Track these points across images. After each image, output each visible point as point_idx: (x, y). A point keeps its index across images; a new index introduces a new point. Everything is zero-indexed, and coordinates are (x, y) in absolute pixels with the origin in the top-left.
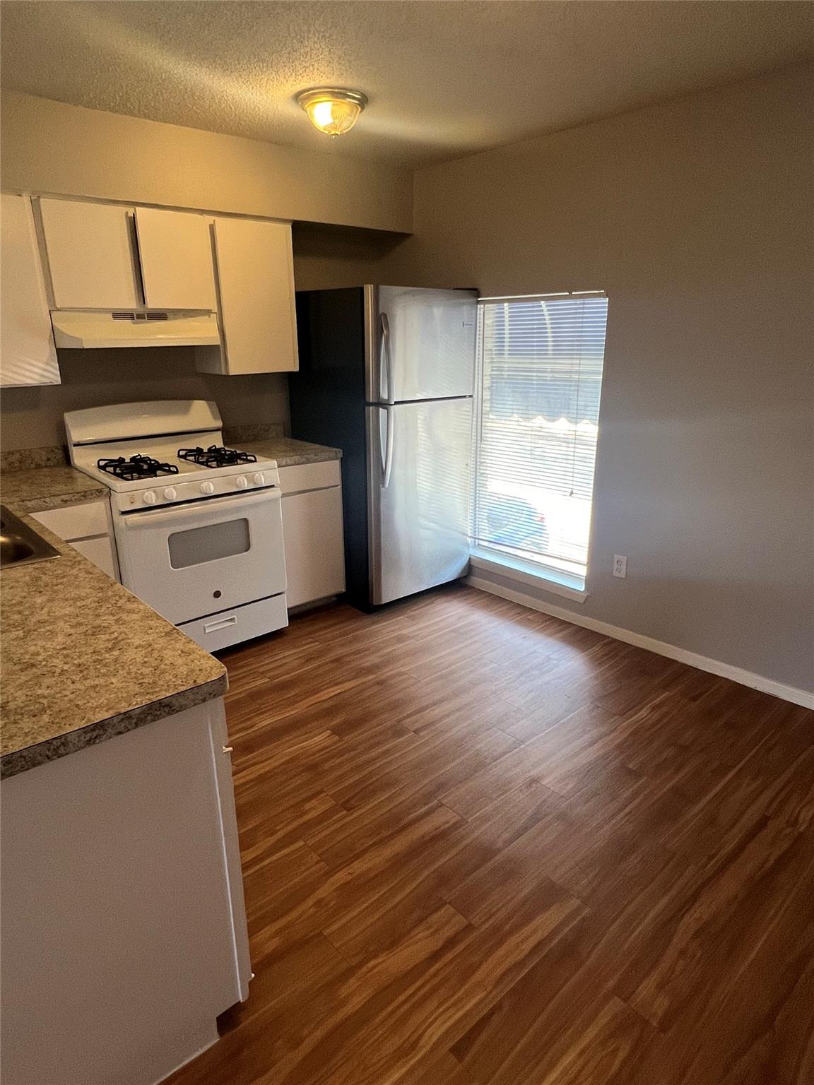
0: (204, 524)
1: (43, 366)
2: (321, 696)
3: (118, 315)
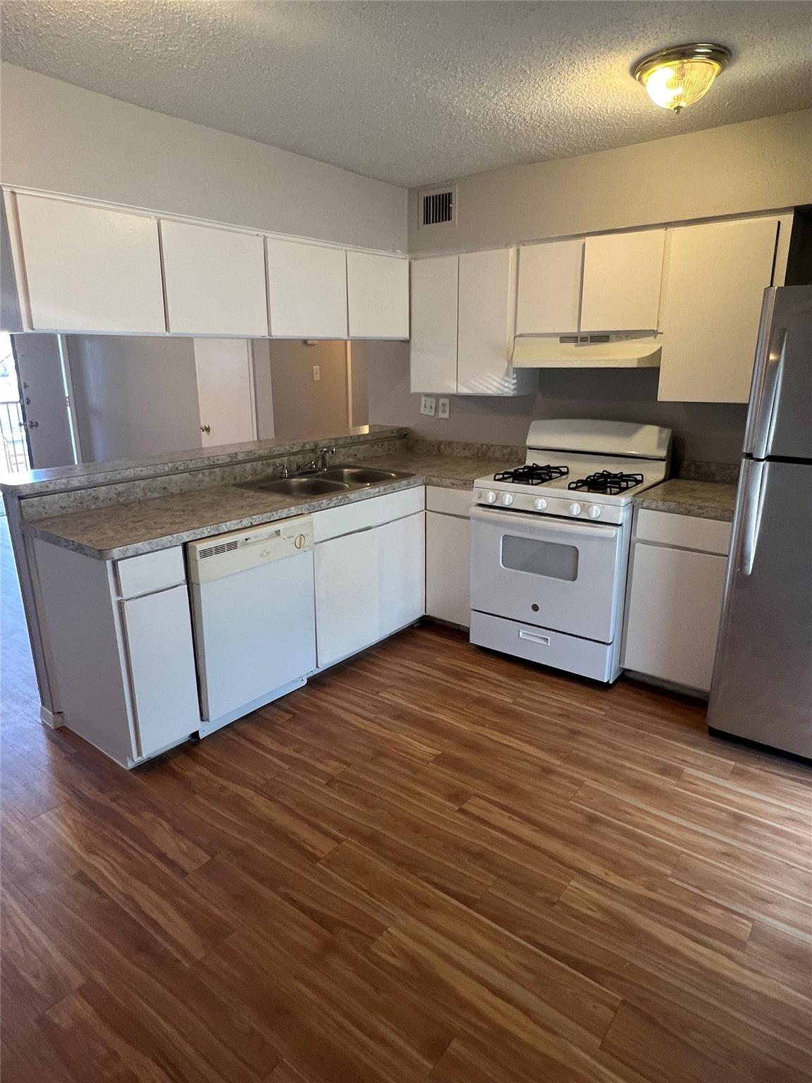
0: (532, 537)
1: (499, 380)
2: (493, 734)
3: (565, 338)
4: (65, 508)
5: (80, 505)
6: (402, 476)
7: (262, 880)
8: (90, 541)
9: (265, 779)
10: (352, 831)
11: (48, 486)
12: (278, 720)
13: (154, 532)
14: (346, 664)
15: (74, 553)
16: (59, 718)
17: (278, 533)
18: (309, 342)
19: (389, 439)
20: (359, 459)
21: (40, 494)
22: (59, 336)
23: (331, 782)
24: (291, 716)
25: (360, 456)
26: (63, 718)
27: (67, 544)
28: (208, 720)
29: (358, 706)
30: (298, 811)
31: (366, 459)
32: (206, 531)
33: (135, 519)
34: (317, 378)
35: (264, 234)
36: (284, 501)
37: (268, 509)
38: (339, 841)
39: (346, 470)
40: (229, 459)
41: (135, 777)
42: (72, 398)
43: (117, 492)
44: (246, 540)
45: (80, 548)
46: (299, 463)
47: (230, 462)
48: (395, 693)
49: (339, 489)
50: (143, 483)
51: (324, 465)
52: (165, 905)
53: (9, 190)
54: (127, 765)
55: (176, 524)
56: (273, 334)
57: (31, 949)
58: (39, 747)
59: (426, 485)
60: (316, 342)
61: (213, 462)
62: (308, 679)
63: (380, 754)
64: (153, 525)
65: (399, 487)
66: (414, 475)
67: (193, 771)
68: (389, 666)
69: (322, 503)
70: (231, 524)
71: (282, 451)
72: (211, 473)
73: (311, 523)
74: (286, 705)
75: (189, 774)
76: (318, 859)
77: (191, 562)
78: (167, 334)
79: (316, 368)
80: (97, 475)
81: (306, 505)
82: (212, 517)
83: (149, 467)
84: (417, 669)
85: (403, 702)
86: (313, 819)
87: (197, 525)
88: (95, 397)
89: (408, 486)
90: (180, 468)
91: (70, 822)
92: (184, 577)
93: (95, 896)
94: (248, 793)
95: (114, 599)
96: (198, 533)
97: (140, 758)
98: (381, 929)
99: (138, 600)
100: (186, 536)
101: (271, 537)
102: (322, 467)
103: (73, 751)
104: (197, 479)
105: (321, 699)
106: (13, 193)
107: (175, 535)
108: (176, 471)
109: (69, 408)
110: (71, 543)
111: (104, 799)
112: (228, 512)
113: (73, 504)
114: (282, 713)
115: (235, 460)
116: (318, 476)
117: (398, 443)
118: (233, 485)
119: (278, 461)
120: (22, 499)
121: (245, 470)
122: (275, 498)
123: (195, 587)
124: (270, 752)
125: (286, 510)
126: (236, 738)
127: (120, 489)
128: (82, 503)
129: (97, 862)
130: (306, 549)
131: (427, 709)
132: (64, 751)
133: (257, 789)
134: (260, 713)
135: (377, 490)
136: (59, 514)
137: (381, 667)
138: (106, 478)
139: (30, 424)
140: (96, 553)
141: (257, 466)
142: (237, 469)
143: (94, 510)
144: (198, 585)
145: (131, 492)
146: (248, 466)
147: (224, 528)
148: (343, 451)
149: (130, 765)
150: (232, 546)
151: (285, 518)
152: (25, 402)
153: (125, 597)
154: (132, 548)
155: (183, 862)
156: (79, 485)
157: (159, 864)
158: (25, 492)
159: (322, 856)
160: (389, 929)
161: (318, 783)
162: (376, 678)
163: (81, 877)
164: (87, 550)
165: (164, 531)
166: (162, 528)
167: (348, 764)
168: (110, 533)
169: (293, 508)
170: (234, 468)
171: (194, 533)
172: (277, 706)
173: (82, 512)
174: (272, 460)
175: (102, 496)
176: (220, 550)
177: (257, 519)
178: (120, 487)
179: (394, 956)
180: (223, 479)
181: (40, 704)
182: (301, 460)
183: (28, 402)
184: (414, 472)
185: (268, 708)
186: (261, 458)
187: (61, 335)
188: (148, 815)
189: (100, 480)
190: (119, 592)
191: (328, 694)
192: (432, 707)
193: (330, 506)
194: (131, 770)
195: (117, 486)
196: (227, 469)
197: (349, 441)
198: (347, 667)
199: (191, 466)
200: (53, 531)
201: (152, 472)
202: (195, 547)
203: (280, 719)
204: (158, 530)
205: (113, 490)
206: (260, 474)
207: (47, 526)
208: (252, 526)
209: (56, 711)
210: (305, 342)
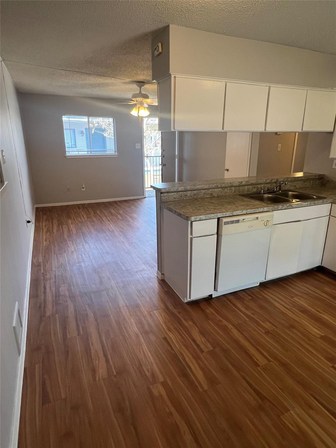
4: (175, 198)
5: (180, 197)
6: (319, 198)
7: (233, 366)
8: (184, 212)
9: (238, 322)
10: (275, 358)
11: (170, 190)
12: (245, 298)
13: (208, 212)
14: (278, 280)
15: (177, 216)
16: (163, 276)
17: (257, 218)
18: (278, 133)
19: (313, 179)
20: (297, 188)
21: (168, 192)
22: (177, 132)
23: (267, 332)
24: (250, 298)
25: (298, 187)
26: (164, 276)
27: (175, 212)
28: (217, 291)
29: (282, 300)
30: (251, 341)
31: (300, 188)
32: (228, 214)
33: (200, 206)
34: (279, 149)
35: (269, 85)
36: (262, 204)
37: (255, 207)
38: (269, 361)
39: (290, 193)
40: (239, 184)
41: (187, 306)
42: (178, 156)
43: (194, 194)
44: (243, 219)
45: (180, 215)
46: (269, 187)
47: (239, 185)
48: (302, 299)
49: (287, 201)
50: (203, 191)
51: (280, 189)
52: (194, 361)
53: (174, 76)
54: (184, 300)
55: (216, 209)
56: (267, 130)
57: (147, 360)
58: (155, 284)
59: (332, 203)
60: (281, 133)
61: (232, 185)
62: (260, 283)
63: (293, 326)
64: (207, 209)
65: (318, 203)
66: (326, 198)
67: (209, 310)
68: (299, 286)
69: (279, 207)
70: (238, 212)
71: (262, 182)
72: (230, 189)
73: (273, 215)
74: (249, 292)
75: (208, 311)
76: (259, 366)
77: (220, 226)
78: (223, 131)
79: (279, 145)
80: (188, 187)
81: (272, 207)
82: (230, 208)
83: (207, 185)
84: (315, 291)
85: (306, 305)
86: (258, 347)
87: (224, 211)
88: (186, 155)
89: (323, 203)
90: (219, 186)
91: (163, 316)
92: (216, 232)
93: (170, 348)
94: (230, 326)
95: (190, 236)
96: (224, 214)
97: (190, 300)
98: (287, 410)
99: (198, 238)
100: (219, 215)
101: (254, 220)
102: (279, 191)
103: (166, 290)
104: (225, 191)
105: (265, 294)
106: (175, 77)
107: (215, 214)
108: (217, 187)
109: (176, 159)
110: (177, 212)
111: (175, 311)
112: (237, 207)
113: (178, 197)
114: (247, 295)
115: (241, 184)
116: (276, 194)
117: (318, 182)
118: (239, 195)
119: (259, 186)
120: (162, 193)
121: (244, 189)
122: (257, 202)
123: (220, 236)
124: (241, 311)
125: (262, 209)
126: (227, 301)
127: (195, 193)
128: (181, 197)
129: (171, 335)
130: (269, 227)
131: (318, 311)
132: (164, 289)
133: (233, 325)
134: (238, 293)
135: (306, 203)
136: (173, 200)
137: (295, 285)
138: (191, 188)
139: (163, 165)
140: (186, 217)
141: (250, 188)
142: (241, 188)
143: (185, 200)
144: (222, 236)
145: (199, 194)
146: (246, 187)
147: (235, 213)
148: (290, 183)
149: (186, 301)
150: (238, 221)
151: (261, 212)
152: (163, 156)
153: (194, 236)
154: (198, 218)
155: (202, 346)
156: (181, 190)
157: (193, 344)
158: (163, 191)
159: (261, 365)
160: (291, 411)
161: (262, 332)
162: (292, 290)
163: (165, 339)
164: (182, 216)
165: (211, 212)
166: (210, 210)
167: (276, 327)
168: (191, 210)
169: (265, 208)
170: (240, 188)
171: (223, 214)
172: (246, 292)
173: (181, 200)
174: (257, 186)
175: (188, 195)
176: (232, 222)
177: (249, 211)
178: (195, 192)
179: (293, 426)
180: (235, 192)
181: (157, 269)
182: (270, 186)
183: (164, 157)
184: (326, 197)
185: (241, 292)
186: (252, 184)
187: (178, 131)
188: (191, 323)
189: (189, 189)
190: (191, 234)
191: (268, 292)
192: (321, 311)
193: (283, 208)
194: (186, 303)
195: (194, 192)
196: (237, 188)
197: (293, 179)
198: (278, 282)
199: (223, 186)
200: (171, 207)
201: (208, 187)
202: (222, 220)
203: (246, 298)
204: (209, 211)
205: (193, 193)
206: (251, 191)
207: (169, 205)
208: (247, 214)
209: (162, 273)
210: (276, 133)
